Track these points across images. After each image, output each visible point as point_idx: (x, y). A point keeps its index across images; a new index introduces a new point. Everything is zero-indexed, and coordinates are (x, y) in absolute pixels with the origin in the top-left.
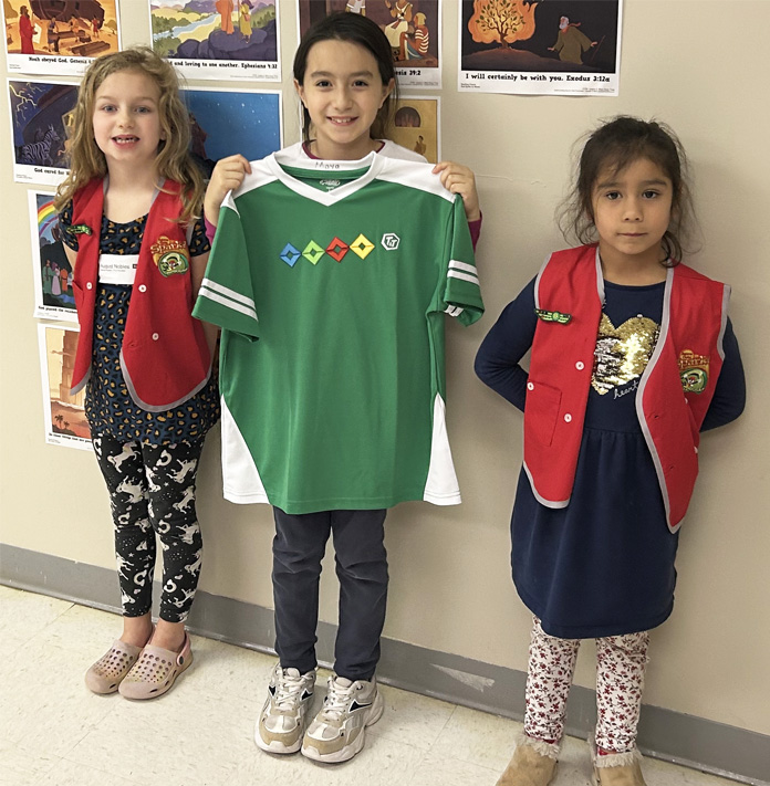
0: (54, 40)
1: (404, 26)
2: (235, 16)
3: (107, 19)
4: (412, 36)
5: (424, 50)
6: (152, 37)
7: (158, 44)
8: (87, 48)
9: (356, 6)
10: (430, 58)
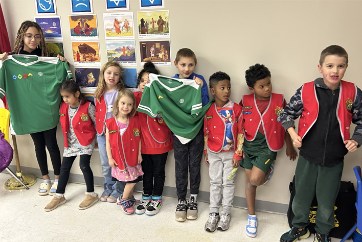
0: (85, 58)
1: (163, 53)
2: (126, 52)
3: (97, 53)
4: (165, 55)
5: (167, 58)
6: (107, 57)
7: (109, 58)
8: (92, 60)
9: (152, 49)
10: (169, 60)
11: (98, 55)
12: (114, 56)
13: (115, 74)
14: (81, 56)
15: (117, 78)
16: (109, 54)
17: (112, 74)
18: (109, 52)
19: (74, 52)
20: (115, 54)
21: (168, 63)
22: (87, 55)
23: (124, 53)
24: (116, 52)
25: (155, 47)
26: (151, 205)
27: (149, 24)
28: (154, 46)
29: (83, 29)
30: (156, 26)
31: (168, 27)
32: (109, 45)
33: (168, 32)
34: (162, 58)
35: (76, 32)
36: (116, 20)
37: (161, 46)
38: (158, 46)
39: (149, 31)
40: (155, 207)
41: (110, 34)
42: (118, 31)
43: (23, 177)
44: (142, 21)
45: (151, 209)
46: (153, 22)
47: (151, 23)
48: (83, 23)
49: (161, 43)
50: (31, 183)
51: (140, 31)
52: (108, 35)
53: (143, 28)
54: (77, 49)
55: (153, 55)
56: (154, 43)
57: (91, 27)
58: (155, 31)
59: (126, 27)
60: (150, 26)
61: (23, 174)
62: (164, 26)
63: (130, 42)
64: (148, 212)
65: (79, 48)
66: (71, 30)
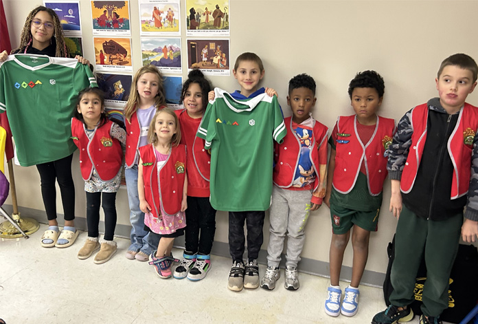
0: (111, 61)
1: (219, 57)
2: (168, 54)
3: (128, 54)
4: (221, 60)
5: (225, 64)
6: (142, 60)
7: (144, 62)
8: (121, 63)
9: (205, 51)
10: (227, 67)
11: (130, 56)
12: (152, 59)
13: (152, 84)
14: (106, 57)
15: (154, 89)
16: (145, 56)
17: (148, 83)
18: (144, 53)
19: (96, 52)
20: (152, 55)
21: (226, 71)
22: (114, 57)
23: (165, 54)
24: (155, 54)
25: (208, 48)
26: (195, 266)
27: (202, 16)
28: (207, 46)
29: (110, 20)
30: (211, 19)
31: (227, 20)
32: (145, 43)
33: (227, 28)
34: (218, 64)
35: (101, 23)
36: (155, 9)
37: (216, 47)
38: (212, 46)
39: (201, 26)
40: (201, 269)
41: (146, 28)
42: (159, 24)
43: (21, 221)
44: (192, 11)
45: (195, 272)
46: (207, 13)
47: (204, 15)
48: (110, 12)
49: (217, 42)
50: (30, 229)
51: (188, 25)
52: (144, 29)
53: (193, 21)
54: (101, 48)
55: (206, 59)
56: (207, 42)
57: (120, 17)
58: (209, 26)
59: (170, 18)
60: (203, 19)
61: (21, 217)
62: (222, 19)
63: (173, 41)
64: (190, 276)
65: (104, 46)
66: (94, 21)
